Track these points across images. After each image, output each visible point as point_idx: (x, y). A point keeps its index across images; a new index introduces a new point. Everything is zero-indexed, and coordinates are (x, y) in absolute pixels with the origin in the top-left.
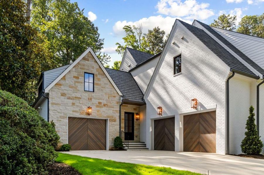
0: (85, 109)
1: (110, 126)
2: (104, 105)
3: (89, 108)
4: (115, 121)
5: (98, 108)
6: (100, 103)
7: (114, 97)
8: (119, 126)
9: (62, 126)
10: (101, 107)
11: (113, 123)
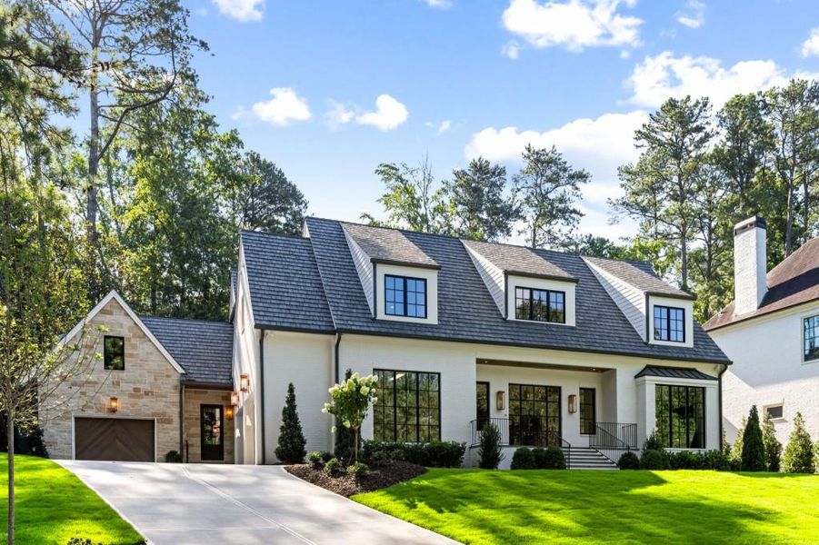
0: (106, 401)
1: (158, 432)
2: (147, 393)
3: (114, 399)
4: (169, 421)
5: (132, 400)
6: (136, 390)
7: (167, 376)
8: (178, 433)
9: (62, 434)
10: (140, 397)
11: (166, 426)
